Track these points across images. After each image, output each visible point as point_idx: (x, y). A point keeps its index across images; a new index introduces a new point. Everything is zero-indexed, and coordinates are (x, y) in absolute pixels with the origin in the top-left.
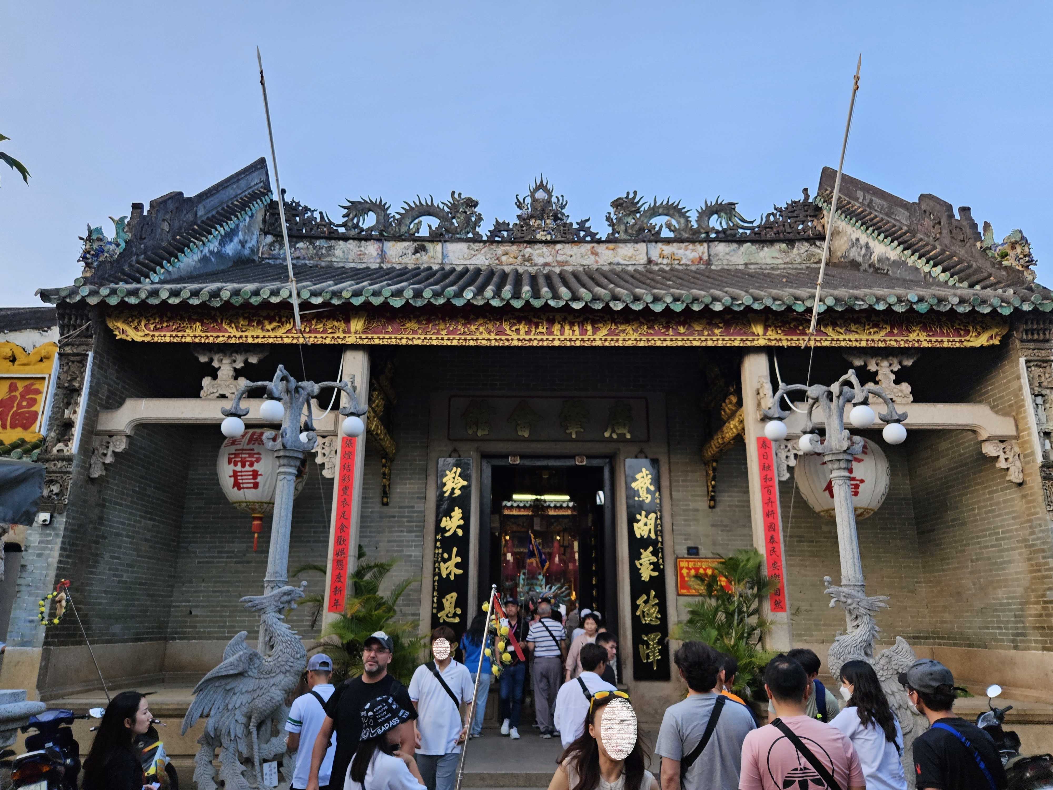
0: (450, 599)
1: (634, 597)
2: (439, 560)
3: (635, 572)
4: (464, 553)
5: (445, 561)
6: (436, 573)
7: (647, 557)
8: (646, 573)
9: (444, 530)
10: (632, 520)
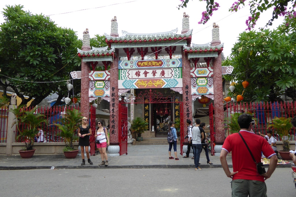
0: (147, 119)
1: (175, 118)
2: (145, 113)
3: (175, 115)
4: (149, 112)
5: (146, 113)
6: (144, 115)
7: (177, 112)
8: (177, 114)
9: (145, 109)
10: (175, 107)
